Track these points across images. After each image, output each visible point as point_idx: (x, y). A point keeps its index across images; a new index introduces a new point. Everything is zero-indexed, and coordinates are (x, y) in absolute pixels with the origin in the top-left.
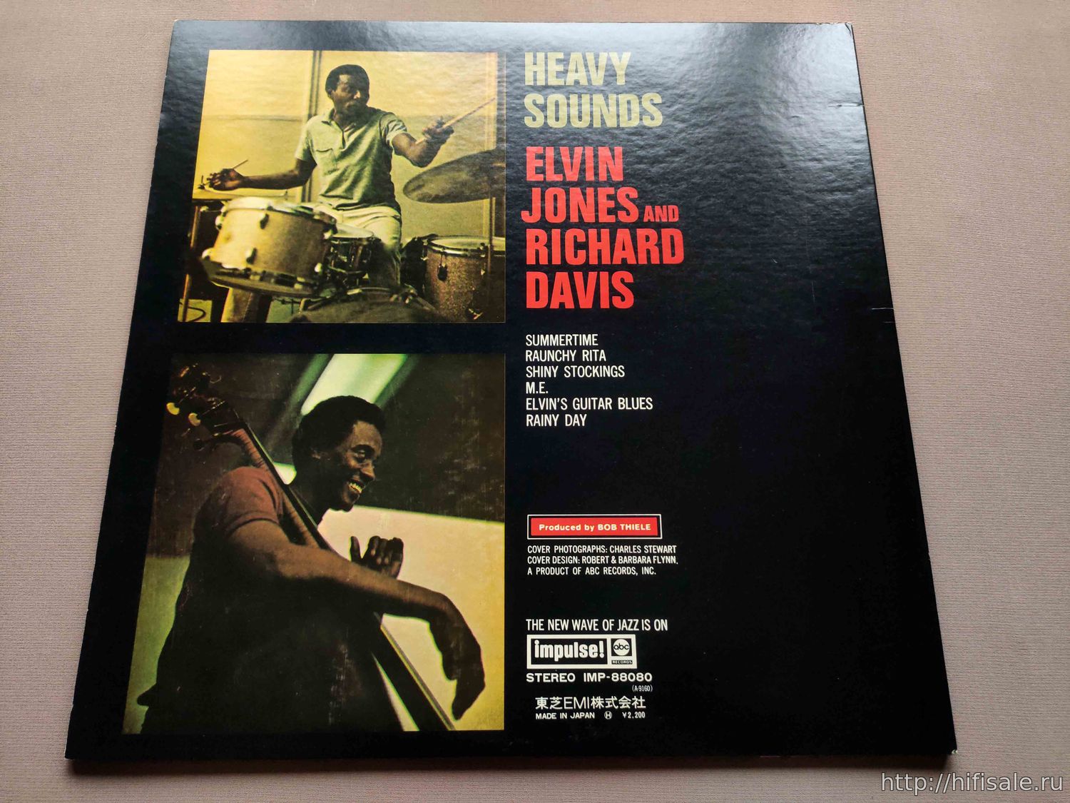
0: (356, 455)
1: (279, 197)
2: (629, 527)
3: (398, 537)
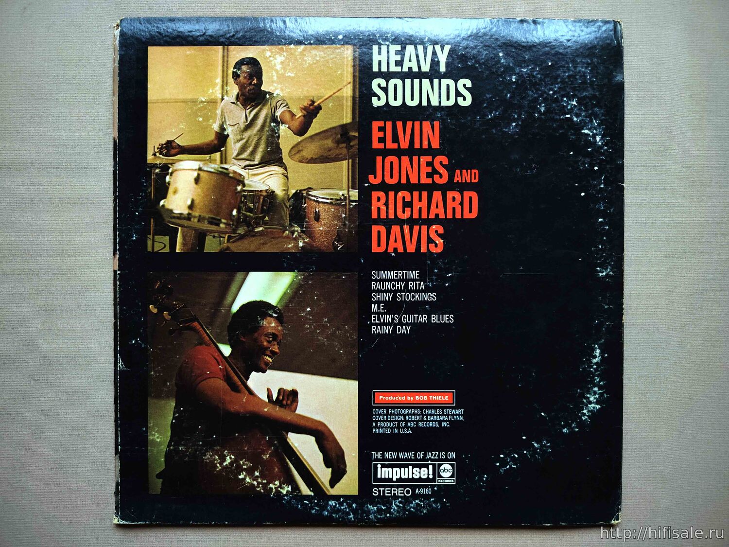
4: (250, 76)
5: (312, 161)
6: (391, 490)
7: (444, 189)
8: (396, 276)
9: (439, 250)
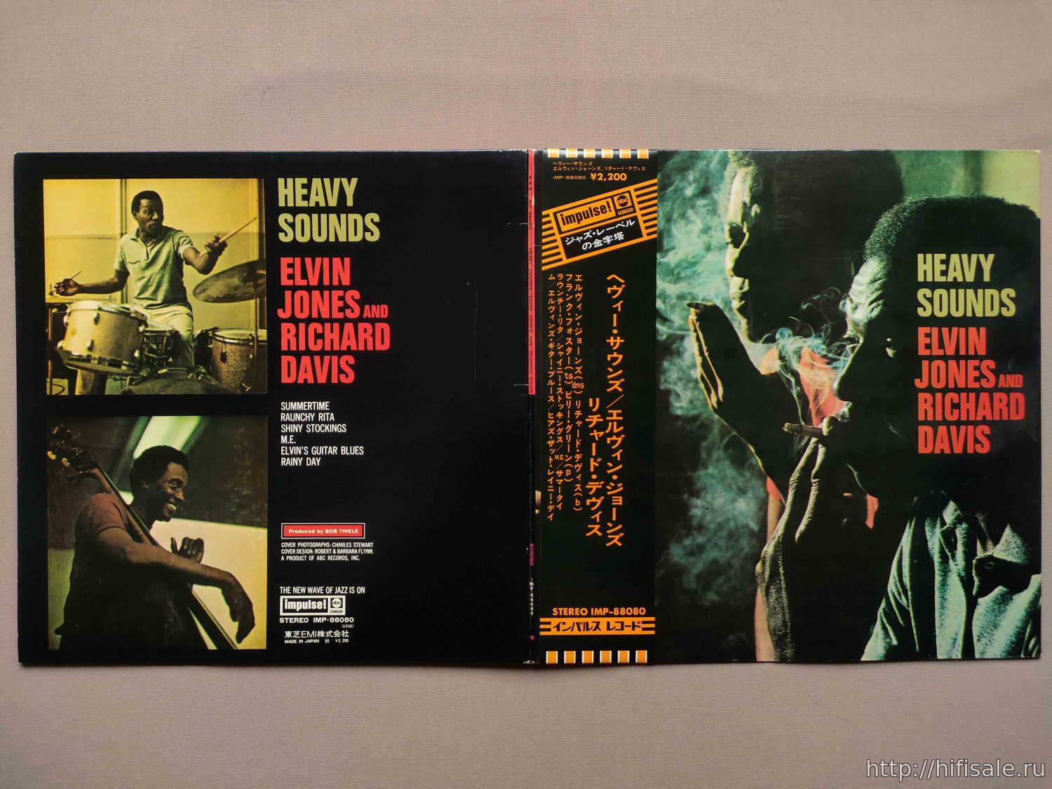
0: (171, 485)
1: (105, 300)
2: (344, 531)
3: (200, 537)
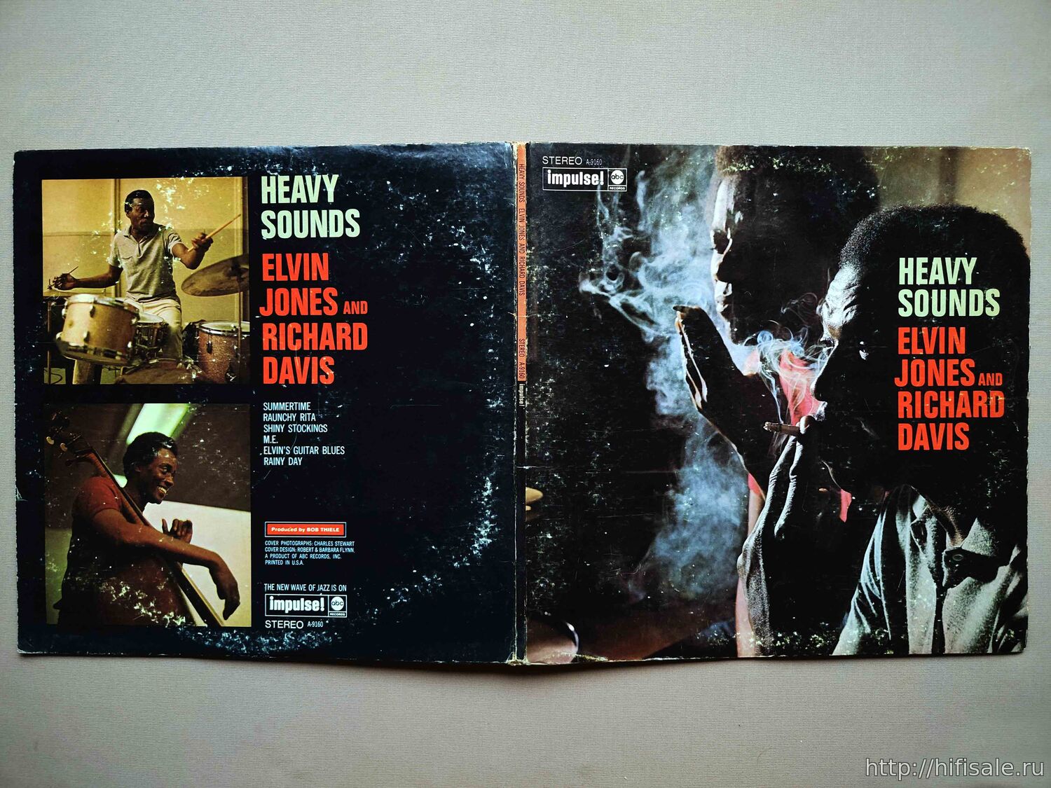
4: (142, 209)
5: (205, 293)
6: (283, 623)
7: (334, 320)
8: (288, 408)
9: (330, 381)
